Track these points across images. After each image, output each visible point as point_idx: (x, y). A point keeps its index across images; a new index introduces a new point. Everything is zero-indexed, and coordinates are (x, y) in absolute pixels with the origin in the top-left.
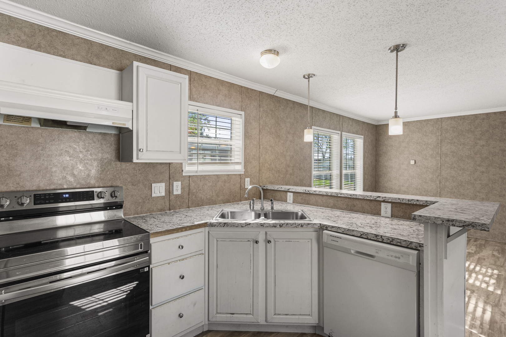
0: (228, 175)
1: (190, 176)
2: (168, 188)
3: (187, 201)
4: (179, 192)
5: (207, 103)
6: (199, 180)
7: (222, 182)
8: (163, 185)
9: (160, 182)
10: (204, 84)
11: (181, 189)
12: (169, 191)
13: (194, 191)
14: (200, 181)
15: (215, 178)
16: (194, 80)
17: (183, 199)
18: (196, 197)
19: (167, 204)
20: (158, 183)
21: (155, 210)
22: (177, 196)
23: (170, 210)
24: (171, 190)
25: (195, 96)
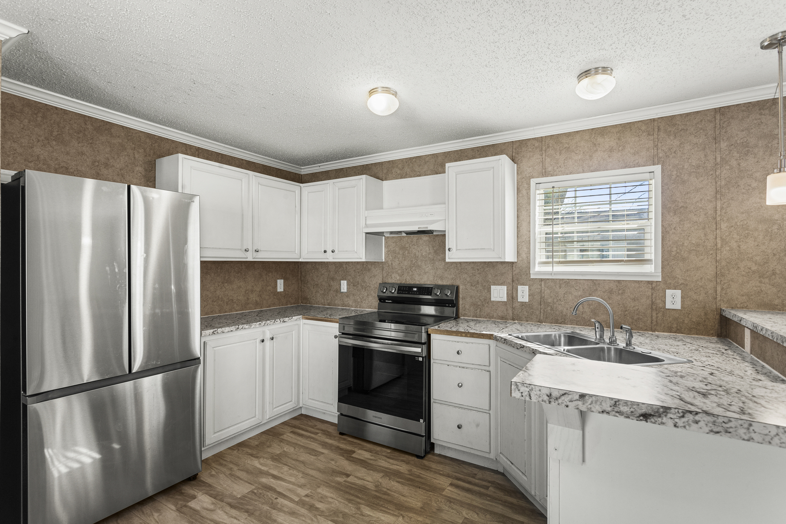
0: (619, 281)
1: (541, 280)
2: (511, 292)
3: (538, 312)
4: (526, 299)
5: (571, 173)
6: (558, 286)
7: (604, 292)
8: (505, 288)
9: (502, 284)
10: (566, 145)
11: (529, 295)
12: (512, 296)
13: (550, 300)
14: (560, 287)
15: (588, 285)
16: (548, 147)
17: (532, 309)
18: (552, 309)
19: (510, 312)
20: (499, 285)
21: (495, 316)
22: (523, 304)
23: (513, 319)
24: (514, 295)
25: (550, 169)
